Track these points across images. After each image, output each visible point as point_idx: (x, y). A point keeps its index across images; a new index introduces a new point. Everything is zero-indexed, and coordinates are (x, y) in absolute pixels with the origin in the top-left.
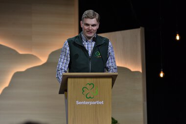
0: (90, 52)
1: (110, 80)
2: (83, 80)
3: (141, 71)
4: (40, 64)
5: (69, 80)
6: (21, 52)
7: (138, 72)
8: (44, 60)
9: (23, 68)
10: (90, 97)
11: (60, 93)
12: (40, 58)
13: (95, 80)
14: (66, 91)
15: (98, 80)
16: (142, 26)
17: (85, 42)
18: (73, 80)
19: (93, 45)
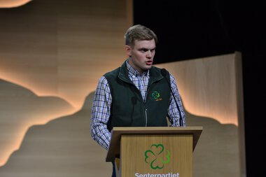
0: (143, 93)
1: (190, 139)
2: (145, 139)
3: (236, 123)
4: (71, 112)
5: (124, 139)
6: (39, 93)
7: (231, 126)
8: (77, 106)
9: (42, 120)
10: (157, 167)
11: (108, 160)
12: (71, 103)
13: (165, 138)
14: (118, 156)
15: (171, 138)
16: (238, 51)
17: (134, 76)
18: (129, 138)
19: (147, 82)
